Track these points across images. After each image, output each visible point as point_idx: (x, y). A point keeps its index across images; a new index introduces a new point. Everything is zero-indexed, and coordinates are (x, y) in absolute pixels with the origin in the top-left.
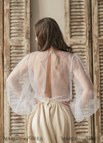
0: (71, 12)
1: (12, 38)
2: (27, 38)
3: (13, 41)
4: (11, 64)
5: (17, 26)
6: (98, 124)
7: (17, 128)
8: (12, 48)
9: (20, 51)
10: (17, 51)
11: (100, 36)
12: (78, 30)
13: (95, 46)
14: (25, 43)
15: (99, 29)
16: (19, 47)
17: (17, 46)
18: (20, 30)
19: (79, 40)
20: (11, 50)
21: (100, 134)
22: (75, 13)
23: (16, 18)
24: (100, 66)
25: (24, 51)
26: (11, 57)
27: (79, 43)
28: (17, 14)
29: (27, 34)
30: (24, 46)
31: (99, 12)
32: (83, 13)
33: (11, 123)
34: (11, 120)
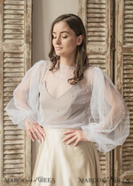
0: (87, 8)
1: (6, 41)
2: (27, 42)
3: (7, 45)
4: (4, 77)
5: (14, 23)
6: (118, 159)
7: (12, 166)
8: (6, 55)
9: (18, 60)
10: (13, 60)
11: (124, 43)
12: (96, 34)
13: (118, 56)
14: (25, 49)
15: (125, 33)
16: (15, 54)
17: (13, 53)
18: (17, 30)
19: (97, 48)
20: (4, 58)
21: (121, 171)
22: (93, 10)
23: (12, 12)
24: (124, 83)
25: (22, 60)
26: (4, 68)
27: (97, 51)
28: (13, 7)
29: (27, 36)
30: (22, 53)
31: (125, 10)
32: (104, 11)
33: (4, 160)
34: (4, 155)
